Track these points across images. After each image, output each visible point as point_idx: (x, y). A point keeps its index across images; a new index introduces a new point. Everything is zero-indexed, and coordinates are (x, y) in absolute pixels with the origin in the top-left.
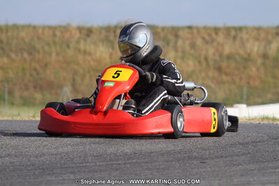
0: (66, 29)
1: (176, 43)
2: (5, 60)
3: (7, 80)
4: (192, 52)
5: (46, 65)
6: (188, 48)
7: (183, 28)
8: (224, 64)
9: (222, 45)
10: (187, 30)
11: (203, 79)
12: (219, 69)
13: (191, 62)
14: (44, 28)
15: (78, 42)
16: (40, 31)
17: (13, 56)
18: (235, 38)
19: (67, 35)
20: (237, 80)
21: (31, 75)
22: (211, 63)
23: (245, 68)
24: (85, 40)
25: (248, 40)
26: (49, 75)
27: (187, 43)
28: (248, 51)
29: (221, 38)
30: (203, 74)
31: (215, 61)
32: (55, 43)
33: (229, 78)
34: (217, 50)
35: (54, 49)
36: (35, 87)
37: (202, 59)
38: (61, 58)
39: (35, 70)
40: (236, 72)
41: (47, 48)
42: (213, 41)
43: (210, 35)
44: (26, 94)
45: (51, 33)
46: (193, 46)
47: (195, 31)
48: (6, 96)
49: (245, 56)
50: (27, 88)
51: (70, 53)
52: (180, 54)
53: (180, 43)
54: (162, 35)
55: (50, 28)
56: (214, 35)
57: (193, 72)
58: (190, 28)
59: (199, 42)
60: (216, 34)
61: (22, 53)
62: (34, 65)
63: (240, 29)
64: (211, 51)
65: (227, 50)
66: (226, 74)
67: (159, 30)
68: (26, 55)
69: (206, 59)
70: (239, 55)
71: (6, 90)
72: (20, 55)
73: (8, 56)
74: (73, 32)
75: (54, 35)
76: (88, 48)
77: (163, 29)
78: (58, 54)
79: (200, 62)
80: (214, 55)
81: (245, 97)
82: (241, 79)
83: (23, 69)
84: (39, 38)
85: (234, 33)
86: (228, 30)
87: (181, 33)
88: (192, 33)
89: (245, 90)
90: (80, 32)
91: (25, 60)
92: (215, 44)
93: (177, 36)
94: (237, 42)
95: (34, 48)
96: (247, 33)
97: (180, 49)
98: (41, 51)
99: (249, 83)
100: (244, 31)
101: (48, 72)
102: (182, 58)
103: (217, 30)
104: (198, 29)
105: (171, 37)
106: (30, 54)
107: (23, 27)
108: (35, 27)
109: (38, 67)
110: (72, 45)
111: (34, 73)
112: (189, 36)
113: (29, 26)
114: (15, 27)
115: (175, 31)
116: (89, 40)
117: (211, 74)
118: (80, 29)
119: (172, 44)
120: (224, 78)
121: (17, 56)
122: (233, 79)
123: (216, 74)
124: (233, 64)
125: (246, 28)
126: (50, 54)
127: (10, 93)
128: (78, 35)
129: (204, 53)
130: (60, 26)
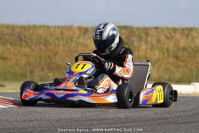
0: (70, 28)
1: (147, 39)
2: (28, 50)
3: (29, 64)
4: (158, 45)
5: (56, 54)
6: (155, 42)
7: (151, 29)
8: (180, 54)
9: (179, 41)
10: (154, 30)
11: (166, 64)
12: (177, 57)
13: (157, 53)
14: (55, 27)
15: (78, 38)
16: (52, 30)
17: (33, 47)
18: (187, 36)
19: (71, 33)
20: (189, 65)
21: (46, 60)
22: (171, 53)
23: (194, 56)
24: (84, 36)
25: (197, 37)
26: (58, 60)
27: (154, 39)
28: (197, 45)
29: (178, 36)
30: (166, 61)
31: (174, 52)
32: (63, 38)
33: (183, 64)
34: (175, 44)
35: (61, 42)
36: (48, 69)
37: (165, 50)
38: (66, 49)
39: (49, 57)
40: (188, 60)
41: (57, 42)
42: (172, 37)
43: (170, 33)
44: (42, 73)
45: (60, 31)
46: (159, 41)
47: (160, 31)
48: (28, 75)
49: (195, 48)
50: (43, 70)
51: (73, 45)
52: (149, 47)
53: (149, 39)
54: (137, 33)
55: (59, 27)
56: (173, 34)
57: (158, 59)
58: (156, 28)
59: (163, 38)
60: (175, 32)
61: (39, 45)
62: (48, 53)
63: (191, 29)
64: (171, 45)
65: (182, 44)
66: (182, 61)
67: (135, 30)
68: (42, 46)
69: (168, 50)
70: (190, 47)
71: (29, 71)
72: (38, 46)
73: (30, 47)
74: (75, 31)
75: (62, 33)
76: (85, 42)
77: (138, 29)
78: (64, 46)
79: (163, 53)
80: (173, 47)
81: (195, 77)
82: (192, 65)
83: (40, 56)
84: (51, 35)
85: (187, 32)
86: (183, 30)
87: (150, 32)
88: (158, 32)
89: (195, 72)
90: (80, 31)
91: (41, 50)
92: (174, 40)
93: (147, 34)
94: (189, 39)
95: (48, 41)
96: (196, 32)
97: (149, 43)
98: (53, 44)
99: (197, 67)
100: (194, 31)
101: (57, 58)
102: (151, 50)
103: (175, 30)
104: (162, 29)
105: (143, 35)
106: (45, 45)
107: (40, 27)
108: (48, 27)
109: (50, 55)
110: (74, 40)
111: (48, 59)
112: (156, 34)
113: (44, 26)
114: (35, 27)
115: (146, 31)
116: (86, 36)
117: (171, 61)
118: (80, 28)
119: (144, 39)
120: (180, 63)
121: (36, 46)
122: (186, 65)
123: (174, 61)
124: (186, 54)
125: (195, 29)
126: (59, 46)
127: (32, 72)
128: (78, 33)
129: (166, 46)
130: (66, 27)
